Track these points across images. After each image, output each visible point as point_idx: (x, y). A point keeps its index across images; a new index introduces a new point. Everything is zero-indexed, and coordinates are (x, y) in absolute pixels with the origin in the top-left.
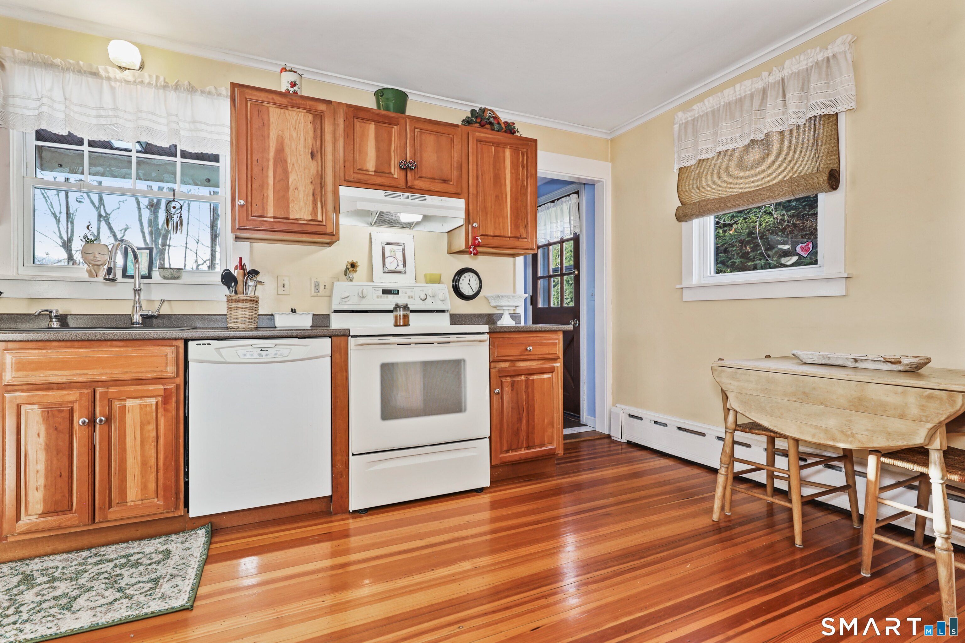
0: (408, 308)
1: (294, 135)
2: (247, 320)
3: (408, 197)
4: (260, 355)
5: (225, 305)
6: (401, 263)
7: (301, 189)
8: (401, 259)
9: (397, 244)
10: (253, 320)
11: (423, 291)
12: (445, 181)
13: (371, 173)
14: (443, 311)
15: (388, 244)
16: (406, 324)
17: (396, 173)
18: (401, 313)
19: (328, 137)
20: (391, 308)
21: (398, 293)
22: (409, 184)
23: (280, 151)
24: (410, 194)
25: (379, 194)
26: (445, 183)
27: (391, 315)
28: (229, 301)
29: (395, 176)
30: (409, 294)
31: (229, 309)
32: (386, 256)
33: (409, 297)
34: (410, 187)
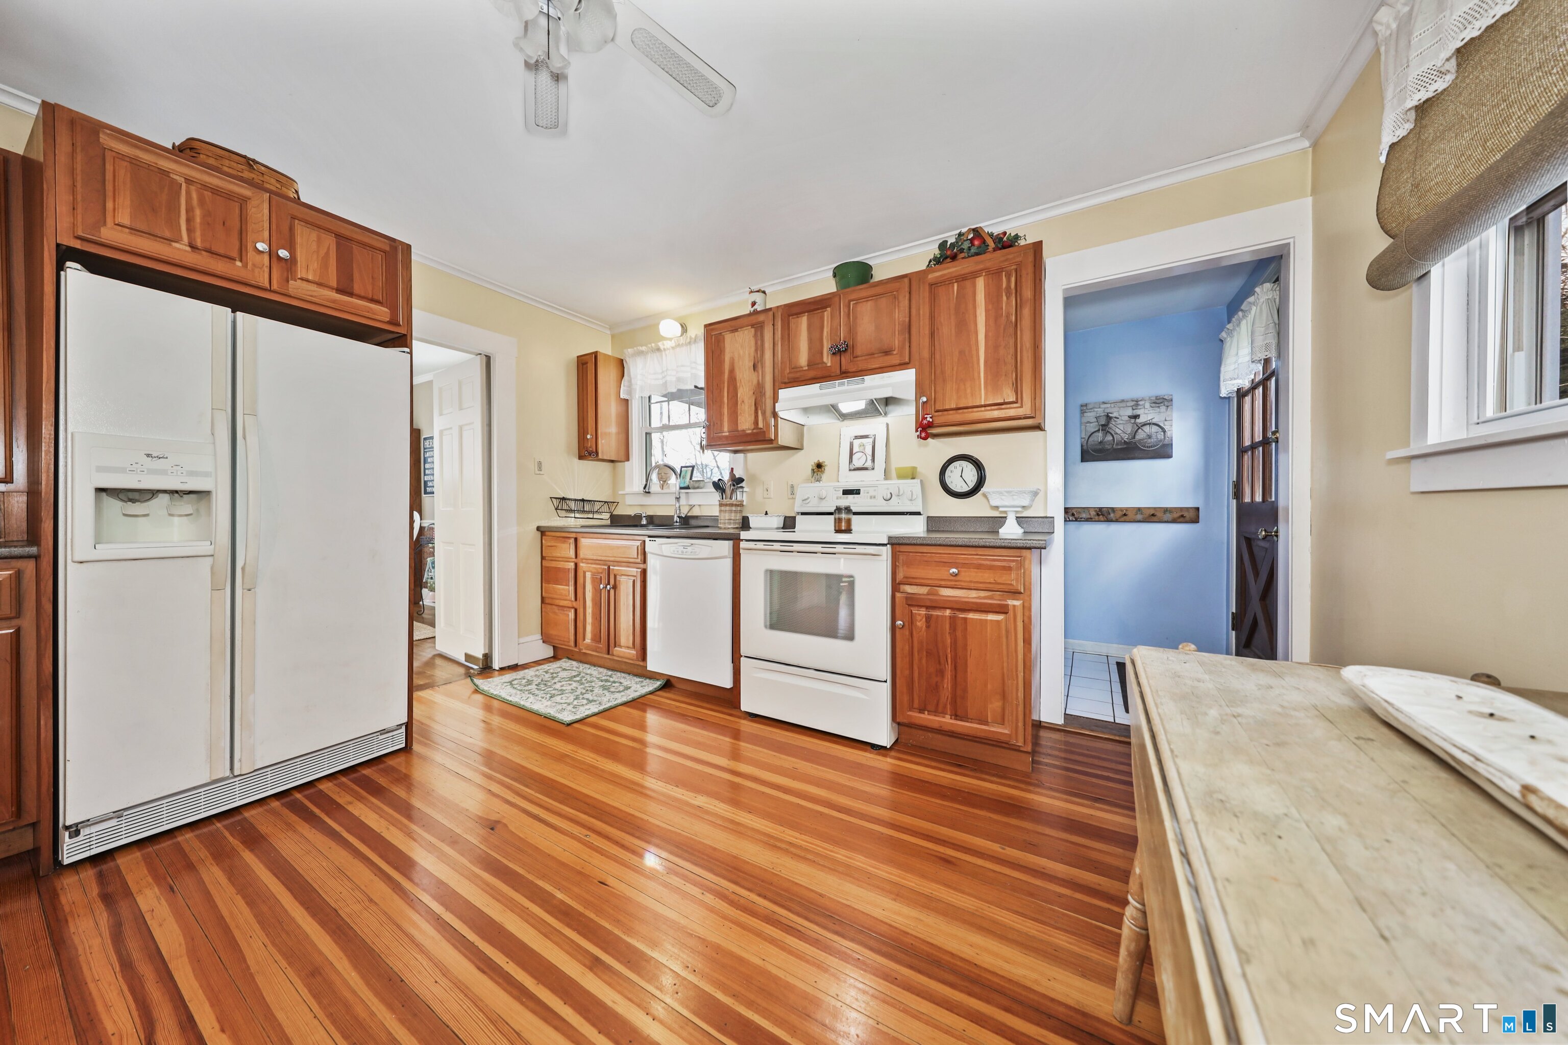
0: (851, 510)
1: (741, 352)
2: (727, 521)
3: (843, 384)
4: (682, 552)
5: (717, 508)
6: (870, 458)
7: (746, 401)
8: (870, 453)
9: (866, 437)
10: (732, 521)
11: (888, 489)
12: (887, 352)
13: (804, 369)
14: (919, 514)
15: (856, 437)
16: (848, 531)
17: (827, 359)
18: (843, 516)
19: (768, 345)
20: (832, 510)
21: (859, 494)
22: (843, 368)
23: (732, 371)
24: (846, 380)
25: (814, 388)
26: (886, 355)
27: (832, 517)
28: (721, 505)
29: (829, 364)
30: (872, 493)
31: (720, 511)
32: (854, 452)
33: (871, 497)
34: (845, 373)
